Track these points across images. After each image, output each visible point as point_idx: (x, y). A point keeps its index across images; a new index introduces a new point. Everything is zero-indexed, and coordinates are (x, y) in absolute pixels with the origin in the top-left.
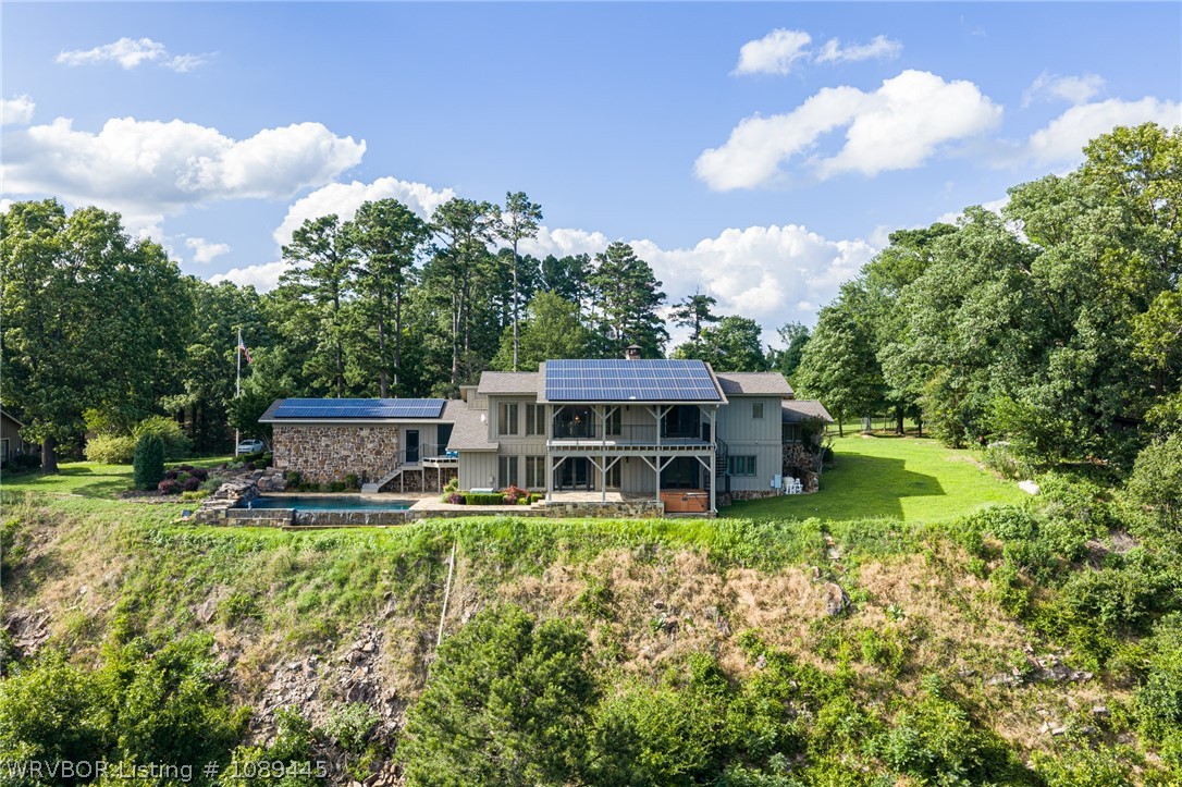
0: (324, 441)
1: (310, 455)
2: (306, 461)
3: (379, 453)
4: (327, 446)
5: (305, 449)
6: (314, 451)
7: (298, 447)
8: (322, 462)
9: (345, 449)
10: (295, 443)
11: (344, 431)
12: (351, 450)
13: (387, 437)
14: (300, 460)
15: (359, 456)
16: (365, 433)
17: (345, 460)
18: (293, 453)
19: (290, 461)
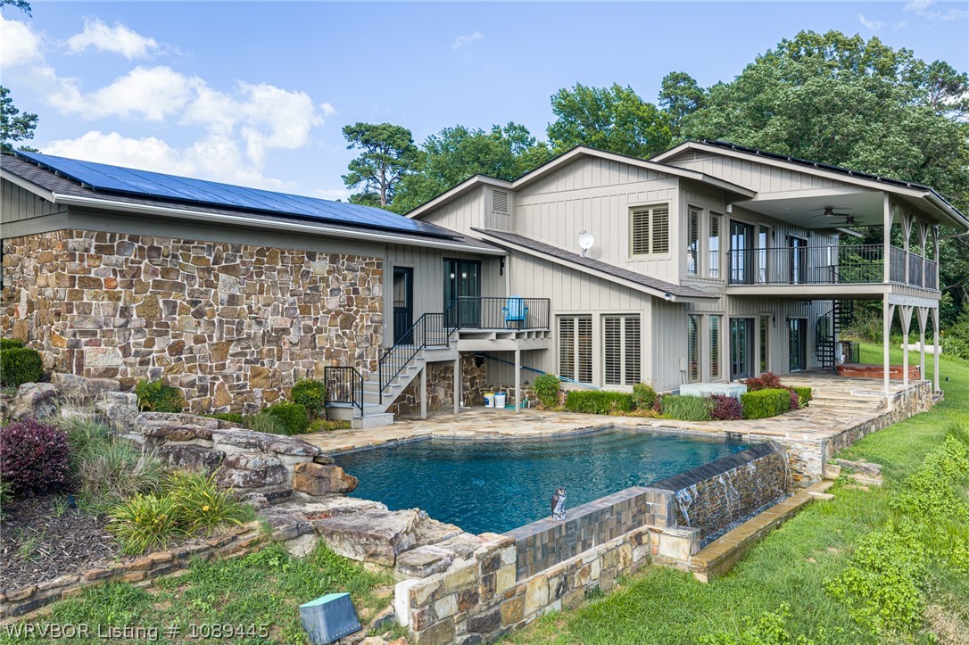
0: (226, 285)
1: (189, 328)
2: (176, 349)
3: (347, 322)
4: (233, 300)
5: (172, 307)
6: (199, 314)
7: (151, 304)
8: (221, 350)
9: (275, 312)
10: (143, 288)
11: (273, 259)
12: (287, 312)
13: (363, 280)
14: (160, 344)
15: (308, 329)
16: (320, 267)
17: (277, 340)
18: (136, 321)
19: (126, 351)
